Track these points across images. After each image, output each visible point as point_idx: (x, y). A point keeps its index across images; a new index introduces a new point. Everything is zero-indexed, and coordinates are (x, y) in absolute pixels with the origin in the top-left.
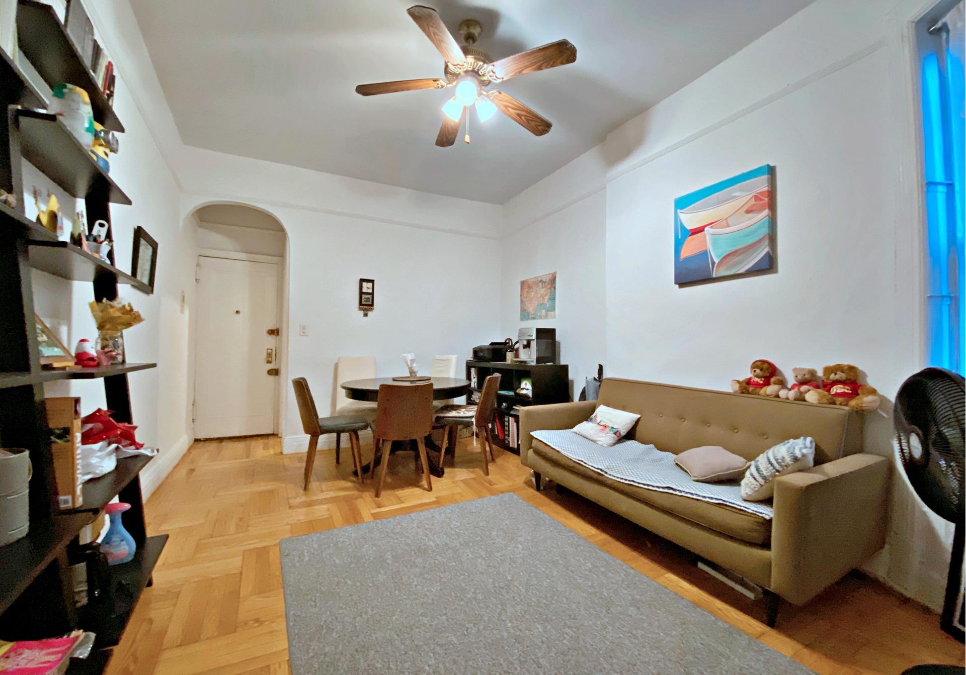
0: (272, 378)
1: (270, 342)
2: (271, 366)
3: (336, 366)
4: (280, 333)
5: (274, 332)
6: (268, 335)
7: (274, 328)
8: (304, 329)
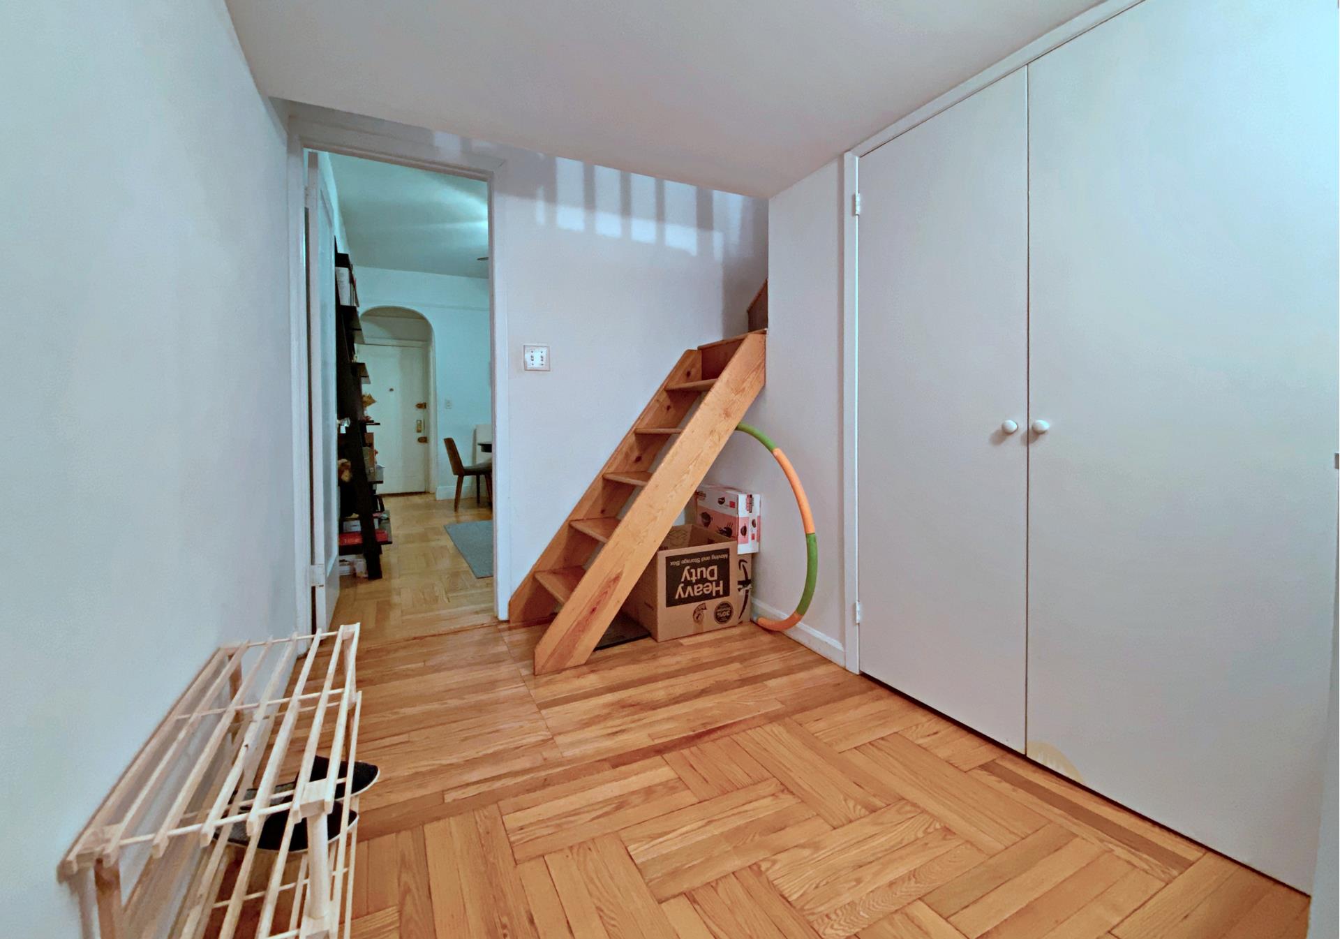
0: (421, 445)
1: (419, 414)
2: (420, 435)
3: (475, 432)
4: (427, 407)
5: (422, 406)
6: (416, 408)
7: (422, 402)
8: (448, 404)
